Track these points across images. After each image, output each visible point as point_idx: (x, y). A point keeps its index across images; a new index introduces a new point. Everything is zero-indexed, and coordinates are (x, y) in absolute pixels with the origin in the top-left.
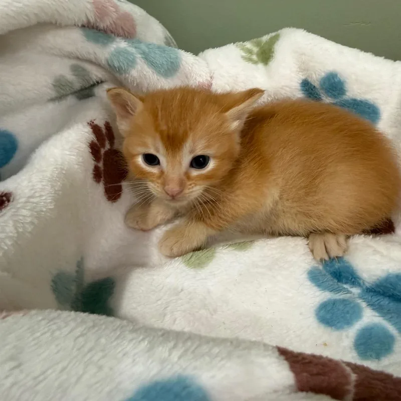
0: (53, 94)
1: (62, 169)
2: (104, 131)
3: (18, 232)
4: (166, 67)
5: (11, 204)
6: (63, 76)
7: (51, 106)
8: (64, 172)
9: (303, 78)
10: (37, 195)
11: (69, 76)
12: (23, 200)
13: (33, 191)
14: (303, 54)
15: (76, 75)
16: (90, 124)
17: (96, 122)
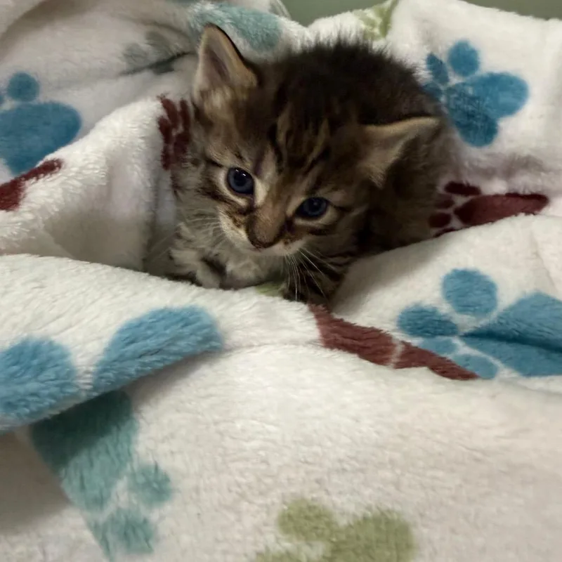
0: (124, 65)
1: (121, 142)
2: (179, 109)
3: (65, 201)
4: (260, 39)
5: (61, 170)
6: (136, 45)
7: (123, 81)
8: (123, 146)
9: (428, 52)
10: (91, 166)
11: (144, 45)
12: (75, 169)
13: (87, 162)
14: (425, 21)
15: (151, 45)
16: (161, 99)
17: (169, 97)
